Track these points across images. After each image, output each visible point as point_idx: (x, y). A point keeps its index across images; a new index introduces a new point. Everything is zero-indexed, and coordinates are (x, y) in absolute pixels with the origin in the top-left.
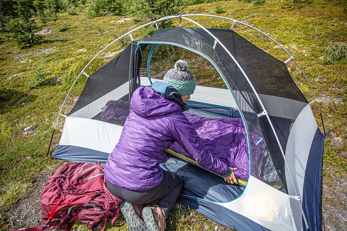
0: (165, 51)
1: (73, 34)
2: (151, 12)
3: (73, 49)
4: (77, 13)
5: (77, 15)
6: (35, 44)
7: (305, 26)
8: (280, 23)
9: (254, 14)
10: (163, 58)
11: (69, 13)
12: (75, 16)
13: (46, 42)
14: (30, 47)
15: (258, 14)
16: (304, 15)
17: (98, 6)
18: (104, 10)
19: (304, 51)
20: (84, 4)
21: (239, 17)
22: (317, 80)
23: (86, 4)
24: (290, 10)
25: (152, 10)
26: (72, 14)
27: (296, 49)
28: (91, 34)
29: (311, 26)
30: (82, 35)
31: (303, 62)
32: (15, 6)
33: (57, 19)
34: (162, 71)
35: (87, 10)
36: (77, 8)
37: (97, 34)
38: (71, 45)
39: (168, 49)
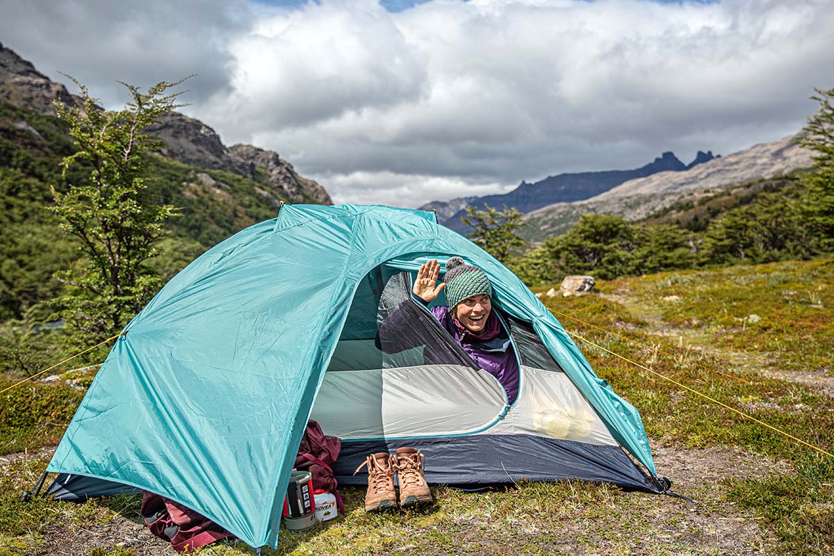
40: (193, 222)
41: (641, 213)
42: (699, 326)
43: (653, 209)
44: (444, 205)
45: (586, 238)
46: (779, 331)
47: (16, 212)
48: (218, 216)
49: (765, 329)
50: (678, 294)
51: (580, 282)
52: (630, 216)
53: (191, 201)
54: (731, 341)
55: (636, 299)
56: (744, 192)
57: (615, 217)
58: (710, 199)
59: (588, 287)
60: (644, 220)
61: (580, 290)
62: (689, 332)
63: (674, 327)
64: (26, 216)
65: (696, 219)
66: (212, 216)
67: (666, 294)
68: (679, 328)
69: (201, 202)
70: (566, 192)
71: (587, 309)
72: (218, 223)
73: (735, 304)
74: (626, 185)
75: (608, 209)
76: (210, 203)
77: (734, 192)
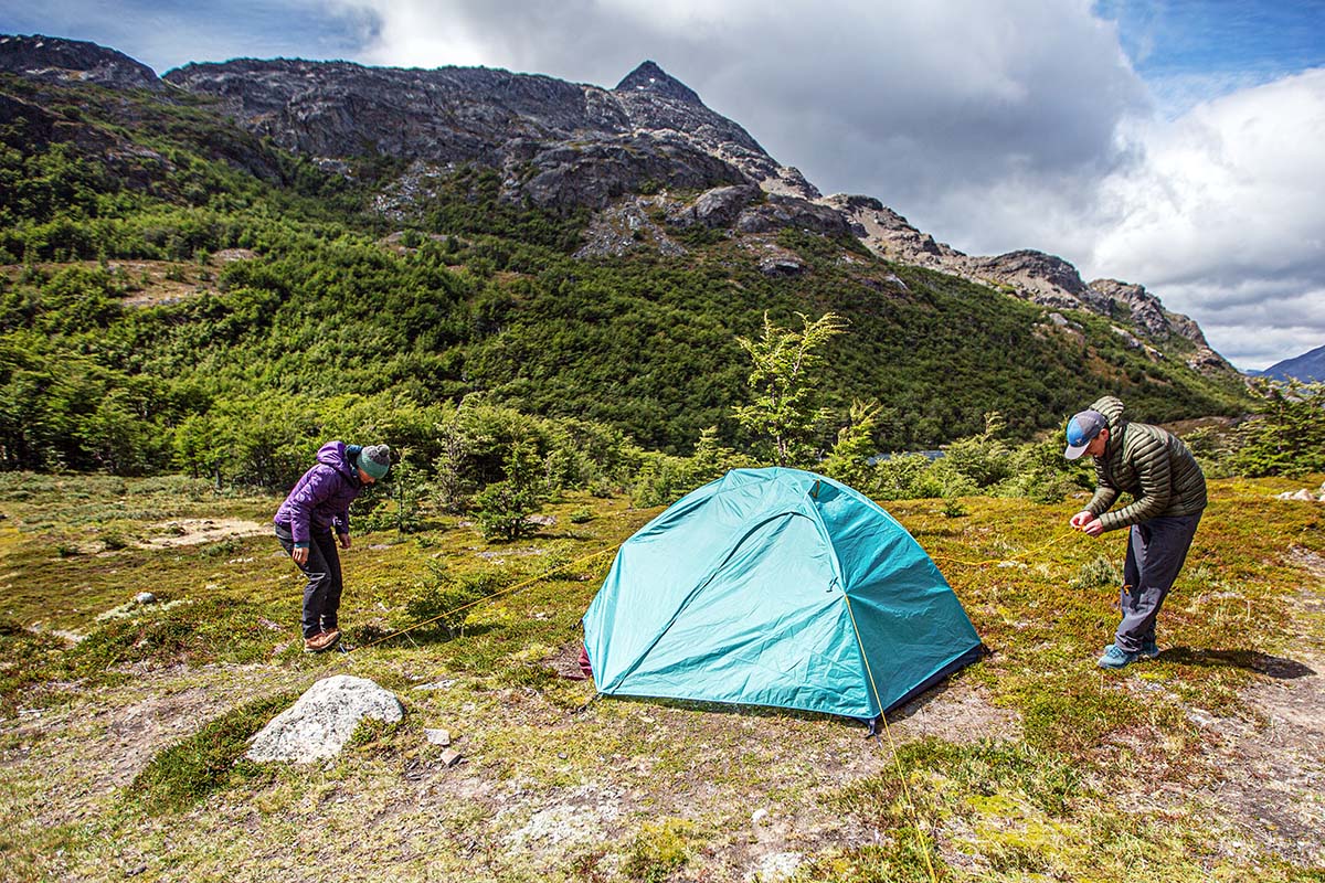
4: (613, 494)
5: (611, 498)
6: (521, 537)
11: (593, 492)
12: (607, 499)
13: (545, 537)
14: (508, 542)
18: (682, 492)
20: (632, 477)
23: (638, 478)
26: (598, 496)
32: (506, 459)
33: (562, 502)
35: (638, 491)
36: (612, 484)
40: (1039, 363)
48: (1066, 357)
53: (1040, 342)
76: (1060, 344)
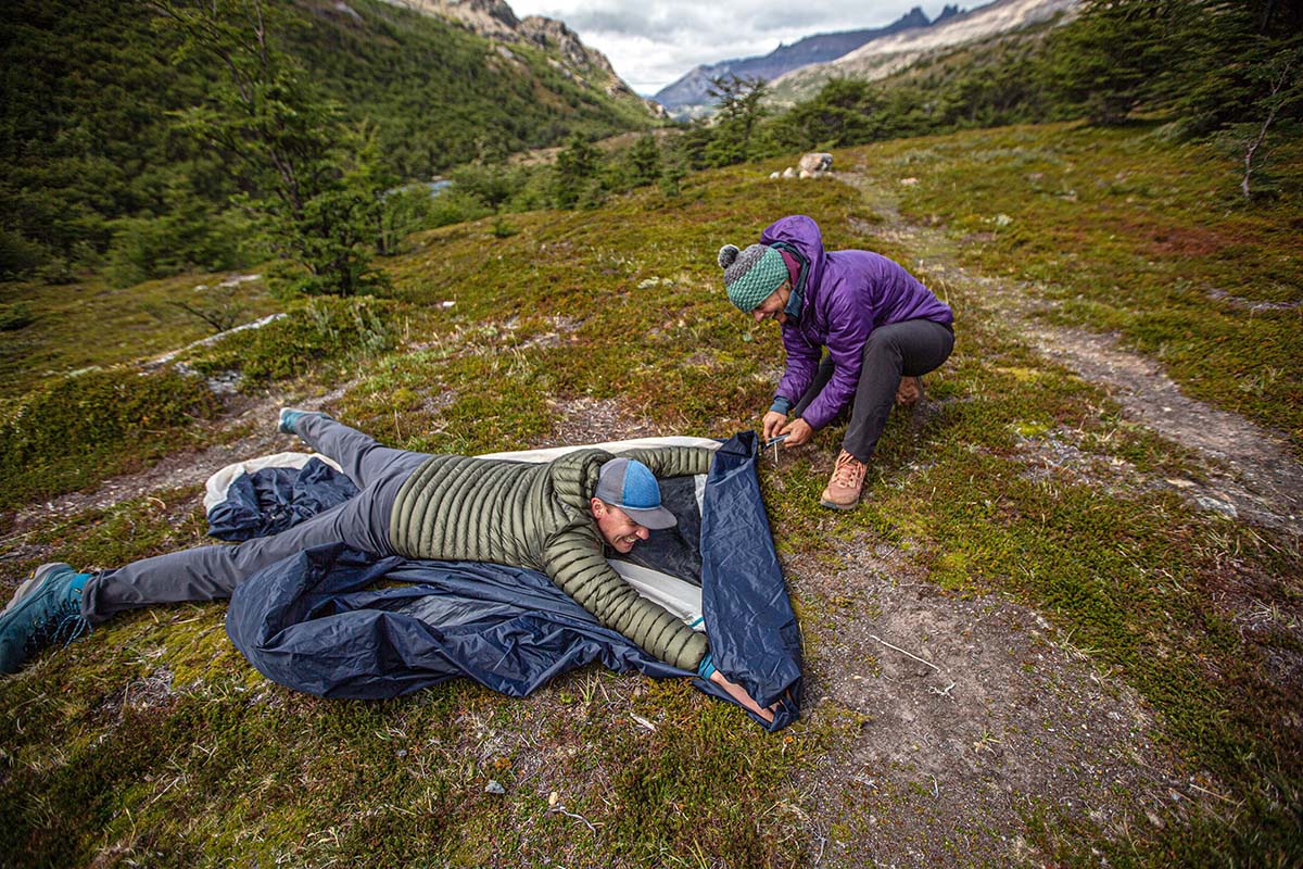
0: (352, 329)
1: (56, 333)
2: (297, 235)
3: (51, 372)
4: (78, 277)
5: (76, 281)
7: (701, 237)
8: (645, 238)
9: (585, 227)
10: (346, 348)
11: (46, 279)
12: (71, 285)
15: (593, 225)
16: (694, 220)
17: (147, 252)
18: (172, 260)
19: (707, 286)
21: (550, 238)
22: (748, 337)
24: (664, 213)
25: (298, 226)
26: (56, 283)
27: (689, 282)
28: (123, 325)
29: (712, 237)
30: (92, 333)
31: (711, 306)
34: (346, 381)
37: (146, 323)
38: (47, 363)
39: (358, 320)
40: (498, 94)
41: (882, 73)
42: (938, 225)
43: (894, 67)
44: (710, 69)
45: (830, 103)
46: (1039, 248)
47: (355, 92)
48: (519, 88)
49: (1021, 243)
50: (916, 175)
51: (818, 161)
52: (874, 75)
53: (494, 75)
54: (978, 258)
55: (872, 180)
56: (982, 49)
57: (859, 76)
58: (947, 57)
59: (825, 165)
60: (885, 79)
61: (818, 169)
62: (928, 232)
63: (911, 223)
64: (363, 96)
65: (932, 77)
66: (514, 88)
67: (905, 176)
68: (917, 226)
69: (503, 74)
70: (818, 52)
71: (821, 199)
72: (519, 94)
73: (979, 194)
74: (872, 44)
75: (854, 68)
76: (511, 76)
77: (971, 48)
